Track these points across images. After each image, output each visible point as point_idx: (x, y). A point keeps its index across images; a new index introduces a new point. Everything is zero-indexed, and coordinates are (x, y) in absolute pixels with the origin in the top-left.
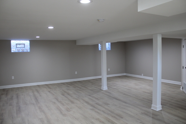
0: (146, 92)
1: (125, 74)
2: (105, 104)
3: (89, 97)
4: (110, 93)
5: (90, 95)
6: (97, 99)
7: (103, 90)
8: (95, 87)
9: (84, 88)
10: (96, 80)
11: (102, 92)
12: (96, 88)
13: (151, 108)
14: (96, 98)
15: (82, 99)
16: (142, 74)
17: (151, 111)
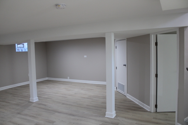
0: (84, 98)
1: (47, 79)
2: (49, 122)
3: (19, 116)
4: (45, 105)
5: (19, 113)
6: (33, 116)
7: (34, 103)
8: (20, 100)
9: (4, 103)
10: (15, 89)
11: (33, 105)
12: (22, 100)
13: (106, 116)
14: (30, 116)
15: (10, 122)
16: (68, 77)
17: (108, 120)
